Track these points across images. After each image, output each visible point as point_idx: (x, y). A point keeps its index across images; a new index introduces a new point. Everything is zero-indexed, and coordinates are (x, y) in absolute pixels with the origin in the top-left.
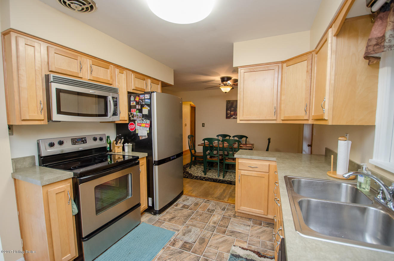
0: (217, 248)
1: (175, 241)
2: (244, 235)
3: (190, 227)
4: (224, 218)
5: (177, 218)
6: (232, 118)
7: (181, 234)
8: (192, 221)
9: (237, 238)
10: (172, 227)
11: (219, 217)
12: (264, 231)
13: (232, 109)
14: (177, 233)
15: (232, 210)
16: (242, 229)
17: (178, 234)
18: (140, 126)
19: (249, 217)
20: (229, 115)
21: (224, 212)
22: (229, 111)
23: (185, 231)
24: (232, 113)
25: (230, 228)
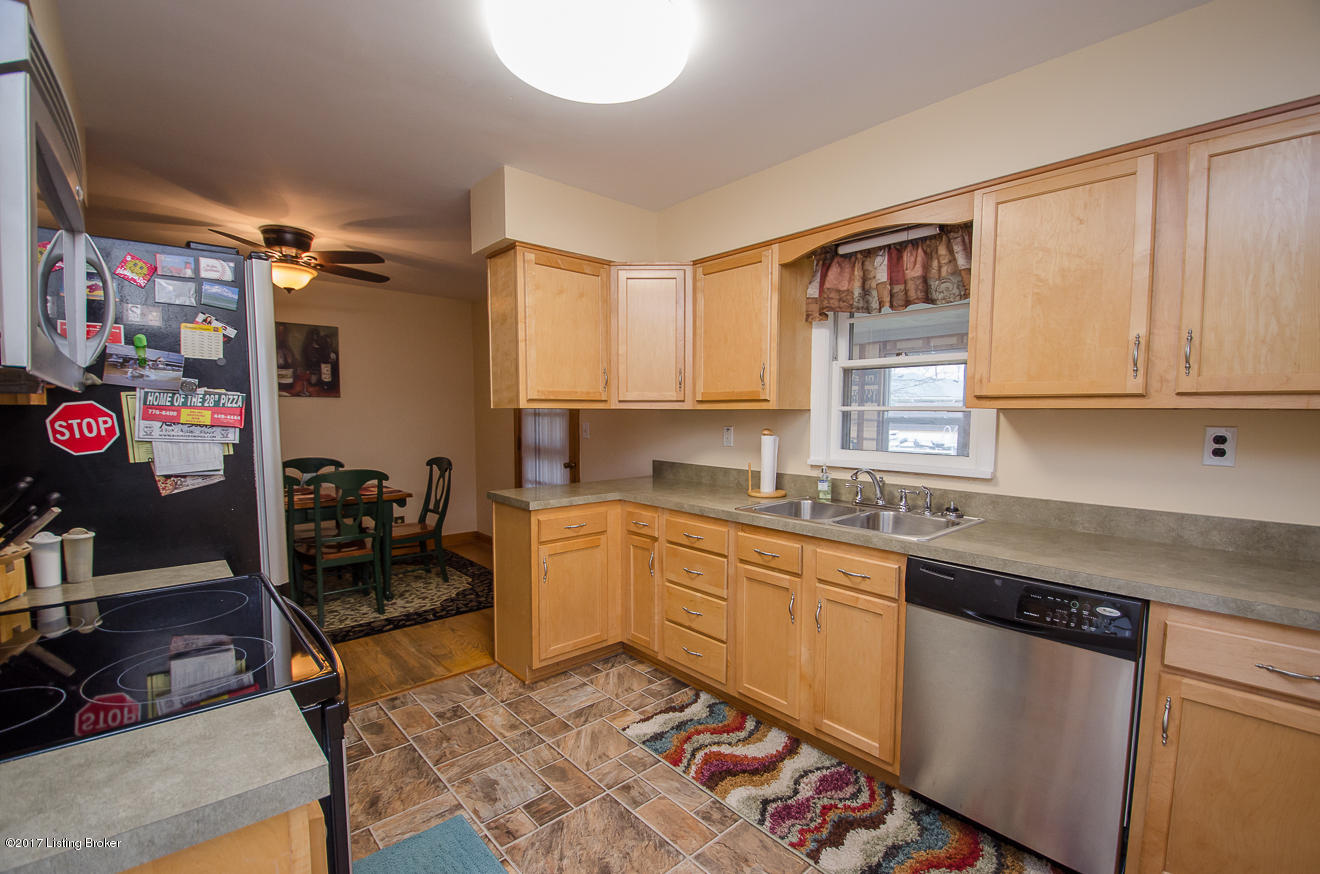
0: (604, 757)
1: (496, 828)
2: (607, 704)
3: (473, 777)
4: (514, 706)
5: (386, 794)
7: (482, 806)
8: (452, 765)
9: (601, 716)
10: (419, 818)
11: (501, 711)
12: (620, 676)
14: (466, 814)
15: (499, 681)
16: (584, 698)
17: (476, 812)
19: (561, 669)
21: (488, 696)
23: (480, 794)
25: (560, 712)
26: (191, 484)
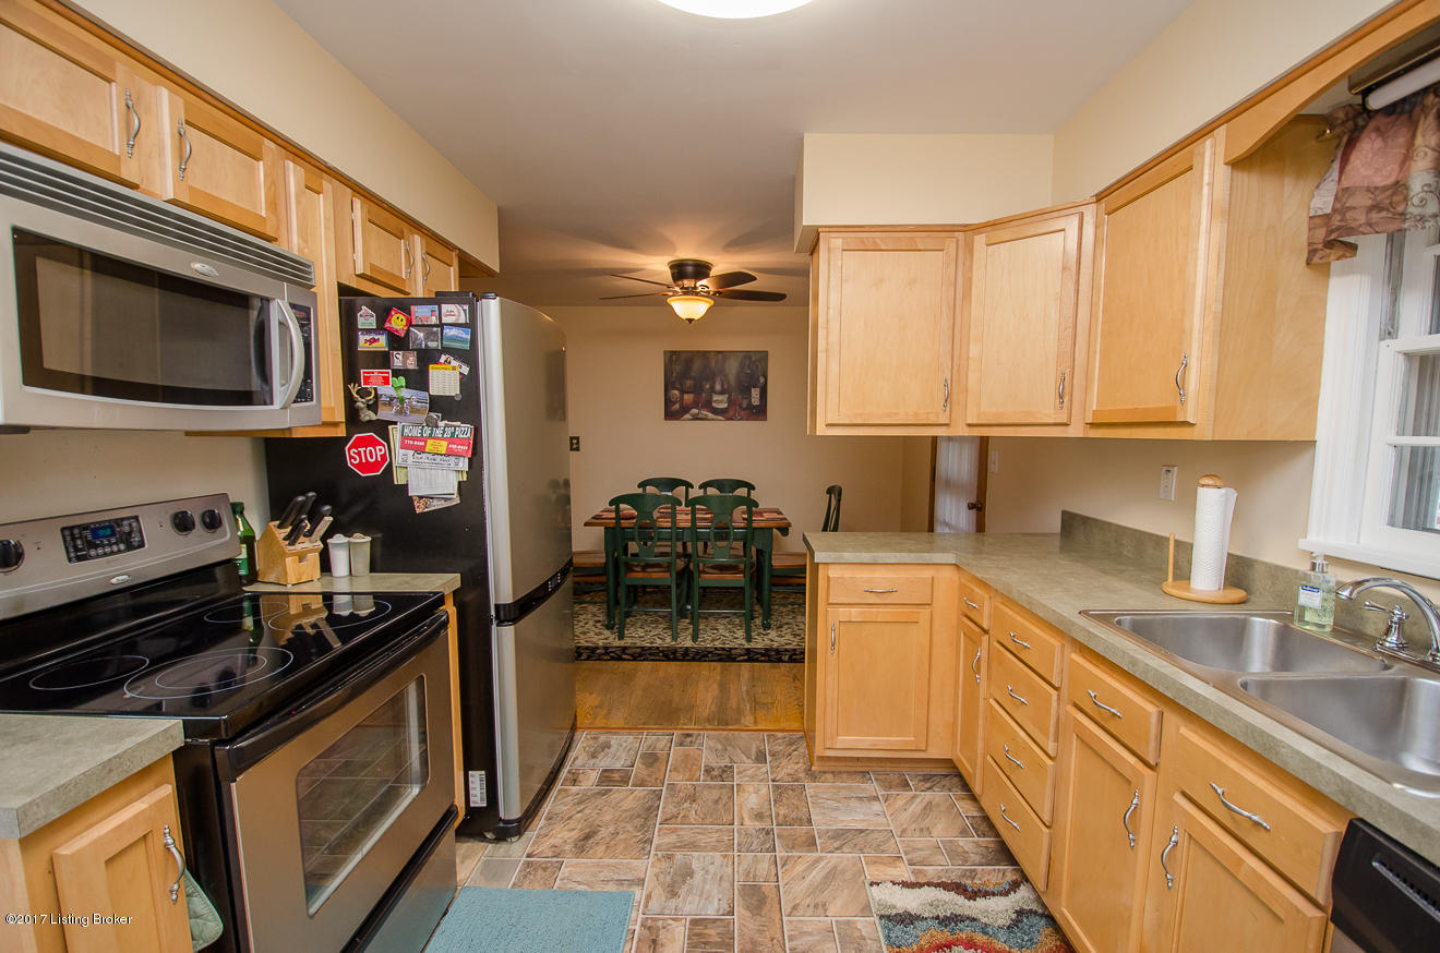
0: (821, 908)
1: (649, 928)
2: (881, 837)
3: (679, 856)
4: (779, 790)
5: (603, 832)
6: (687, 416)
7: (659, 896)
8: (674, 831)
9: (861, 851)
10: (605, 874)
11: (764, 791)
12: (928, 807)
13: (689, 383)
14: (639, 894)
15: (790, 755)
16: (862, 817)
17: (649, 897)
18: (420, 450)
19: (859, 767)
20: (677, 406)
21: (766, 768)
22: (676, 392)
23: (668, 879)
24: (688, 398)
25: (820, 822)
26: (437, 505)
